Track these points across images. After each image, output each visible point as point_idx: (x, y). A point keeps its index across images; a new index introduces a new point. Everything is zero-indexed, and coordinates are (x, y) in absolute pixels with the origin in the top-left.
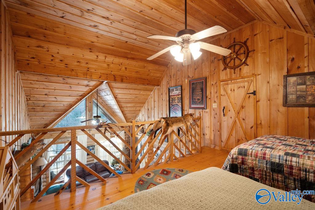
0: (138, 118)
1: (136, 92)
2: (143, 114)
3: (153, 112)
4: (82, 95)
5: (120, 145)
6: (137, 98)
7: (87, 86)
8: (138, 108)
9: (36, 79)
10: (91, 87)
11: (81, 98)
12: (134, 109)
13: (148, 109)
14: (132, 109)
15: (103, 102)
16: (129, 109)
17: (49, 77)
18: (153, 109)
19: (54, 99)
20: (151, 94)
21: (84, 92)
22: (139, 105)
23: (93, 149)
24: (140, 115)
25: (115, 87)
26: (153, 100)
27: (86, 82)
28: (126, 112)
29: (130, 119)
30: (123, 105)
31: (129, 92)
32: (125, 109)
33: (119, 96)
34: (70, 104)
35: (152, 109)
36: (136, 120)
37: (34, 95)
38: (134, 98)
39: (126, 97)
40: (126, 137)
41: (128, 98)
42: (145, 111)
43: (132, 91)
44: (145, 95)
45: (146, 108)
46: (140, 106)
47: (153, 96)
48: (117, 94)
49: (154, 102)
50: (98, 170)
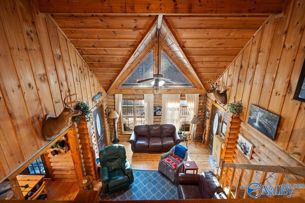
0: (221, 79)
1: (221, 33)
2: (229, 74)
3: (250, 73)
4: (133, 45)
5: (191, 110)
6: (223, 46)
7: (136, 28)
8: (222, 64)
9: (73, 25)
10: (141, 31)
11: (133, 49)
12: (216, 65)
13: (241, 67)
14: (212, 65)
15: (173, 54)
16: (206, 65)
17: (84, 20)
18: (253, 68)
19: (104, 52)
20: (255, 35)
21: (135, 40)
22: (224, 58)
23: (160, 110)
24: (225, 75)
25: (179, 26)
26: (255, 48)
27: (131, 23)
28: (201, 70)
29: (207, 79)
30: (196, 58)
31: (205, 35)
32: (200, 65)
33: (189, 44)
34: (124, 58)
35: (251, 66)
36: (217, 81)
37: (83, 48)
38: (215, 46)
39: (200, 45)
40: (200, 102)
41: (204, 46)
42: (234, 70)
43: (212, 33)
44: (240, 39)
45: (238, 63)
46: (225, 60)
47: (257, 40)
48: (185, 40)
49: (259, 51)
50: (163, 133)
